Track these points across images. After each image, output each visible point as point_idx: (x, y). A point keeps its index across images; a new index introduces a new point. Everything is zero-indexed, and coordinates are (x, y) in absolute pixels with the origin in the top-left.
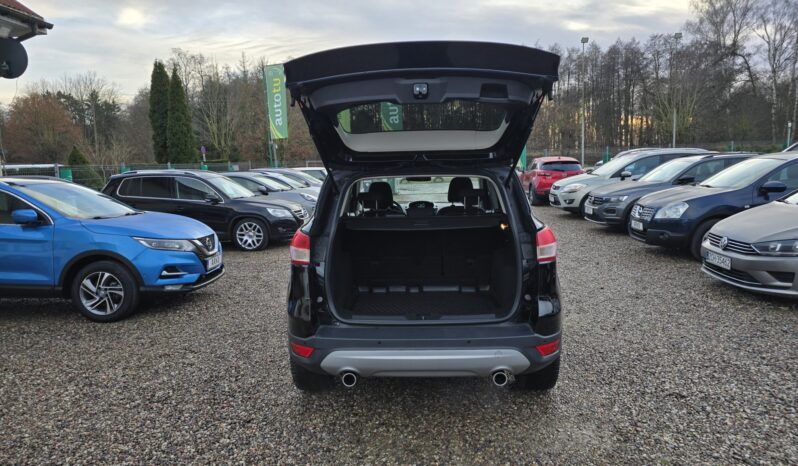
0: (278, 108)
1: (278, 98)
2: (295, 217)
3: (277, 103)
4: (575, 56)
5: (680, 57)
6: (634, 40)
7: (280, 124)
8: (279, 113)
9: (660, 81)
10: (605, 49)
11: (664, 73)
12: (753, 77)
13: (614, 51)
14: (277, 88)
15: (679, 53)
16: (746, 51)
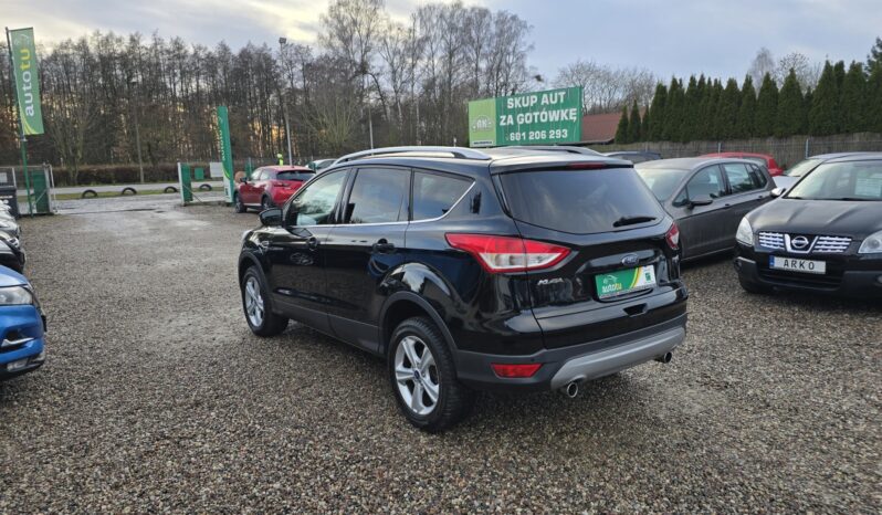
0: (28, 91)
1: (27, 77)
2: (13, 248)
3: (28, 85)
4: (202, 54)
5: (310, 69)
6: (265, 45)
7: (32, 114)
8: (29, 98)
9: (293, 91)
10: (235, 51)
11: (299, 85)
12: (383, 97)
13: (245, 54)
14: (26, 63)
15: (309, 65)
16: (375, 71)
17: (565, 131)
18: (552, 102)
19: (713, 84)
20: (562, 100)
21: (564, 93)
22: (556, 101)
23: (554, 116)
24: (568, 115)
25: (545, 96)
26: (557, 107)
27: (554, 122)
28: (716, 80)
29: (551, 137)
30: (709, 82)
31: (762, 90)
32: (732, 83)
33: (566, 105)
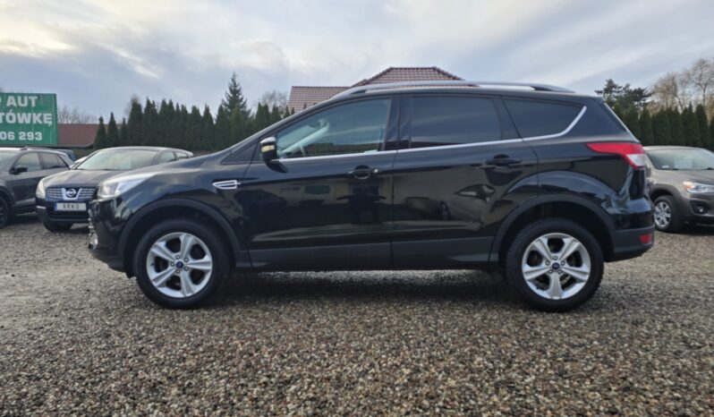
17: (40, 134)
18: (20, 104)
19: (180, 108)
20: (33, 105)
21: (36, 98)
22: (26, 104)
23: (24, 118)
24: (42, 118)
25: (11, 98)
26: (28, 109)
27: (24, 124)
28: (183, 106)
29: (21, 138)
30: (178, 106)
31: (218, 117)
32: (195, 110)
33: (38, 109)
